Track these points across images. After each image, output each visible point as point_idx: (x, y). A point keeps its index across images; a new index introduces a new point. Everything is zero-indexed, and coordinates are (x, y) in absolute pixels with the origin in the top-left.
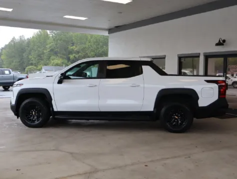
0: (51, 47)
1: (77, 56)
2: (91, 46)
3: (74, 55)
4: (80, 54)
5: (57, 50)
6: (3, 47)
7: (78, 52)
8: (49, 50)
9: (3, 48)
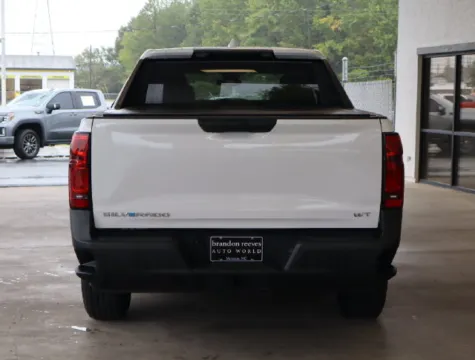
0: (258, 21)
1: (339, 47)
2: (383, 12)
3: (330, 43)
4: (348, 41)
5: (276, 29)
6: (126, 25)
7: (342, 35)
8: (252, 31)
9: (124, 29)
